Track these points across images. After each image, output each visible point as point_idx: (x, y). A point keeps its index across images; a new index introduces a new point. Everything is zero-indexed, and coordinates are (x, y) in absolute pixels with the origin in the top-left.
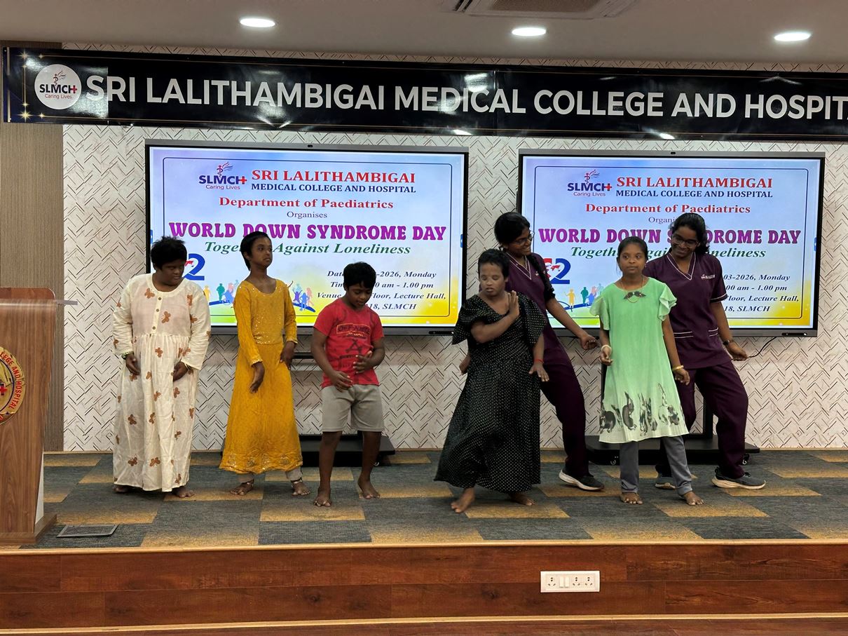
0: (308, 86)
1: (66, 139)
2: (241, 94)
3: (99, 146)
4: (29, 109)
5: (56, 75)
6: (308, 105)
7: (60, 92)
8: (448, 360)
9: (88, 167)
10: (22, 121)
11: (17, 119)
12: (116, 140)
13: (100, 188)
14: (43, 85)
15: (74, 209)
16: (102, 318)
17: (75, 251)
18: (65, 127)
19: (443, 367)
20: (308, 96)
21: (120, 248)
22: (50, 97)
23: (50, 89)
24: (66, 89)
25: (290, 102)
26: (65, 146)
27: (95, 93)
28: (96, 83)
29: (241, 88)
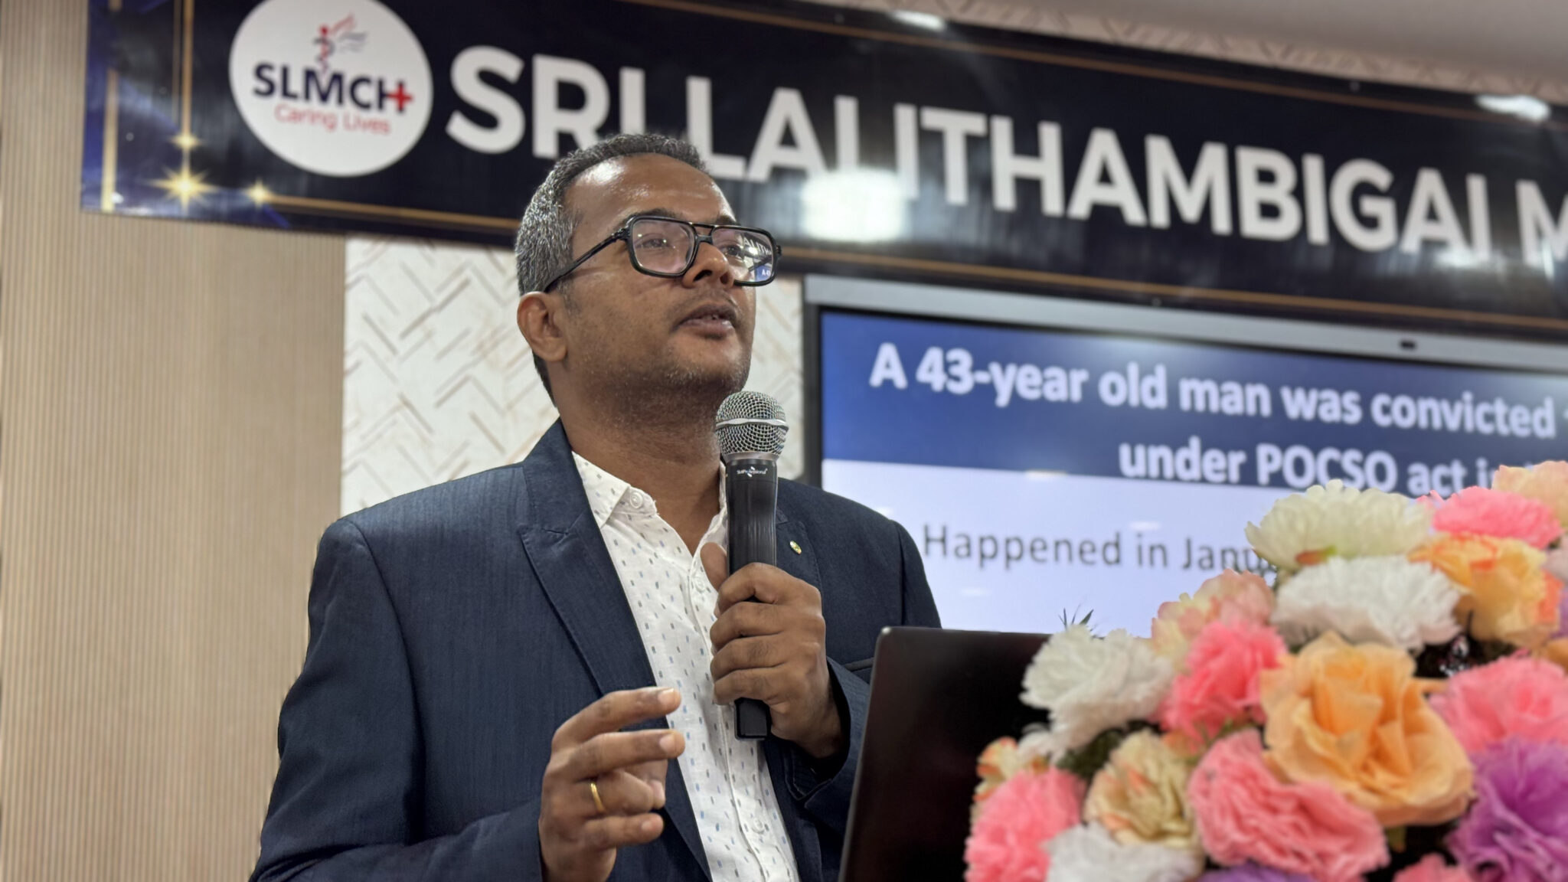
0: (1250, 159)
1: (357, 302)
2: (1027, 167)
4: (203, 163)
5: (324, 31)
6: (1254, 226)
7: (340, 100)
11: (141, 198)
14: (270, 67)
18: (358, 251)
20: (1252, 193)
22: (296, 117)
23: (296, 84)
24: (367, 93)
25: (1191, 211)
26: (355, 332)
27: (486, 120)
28: (489, 78)
29: (1026, 145)
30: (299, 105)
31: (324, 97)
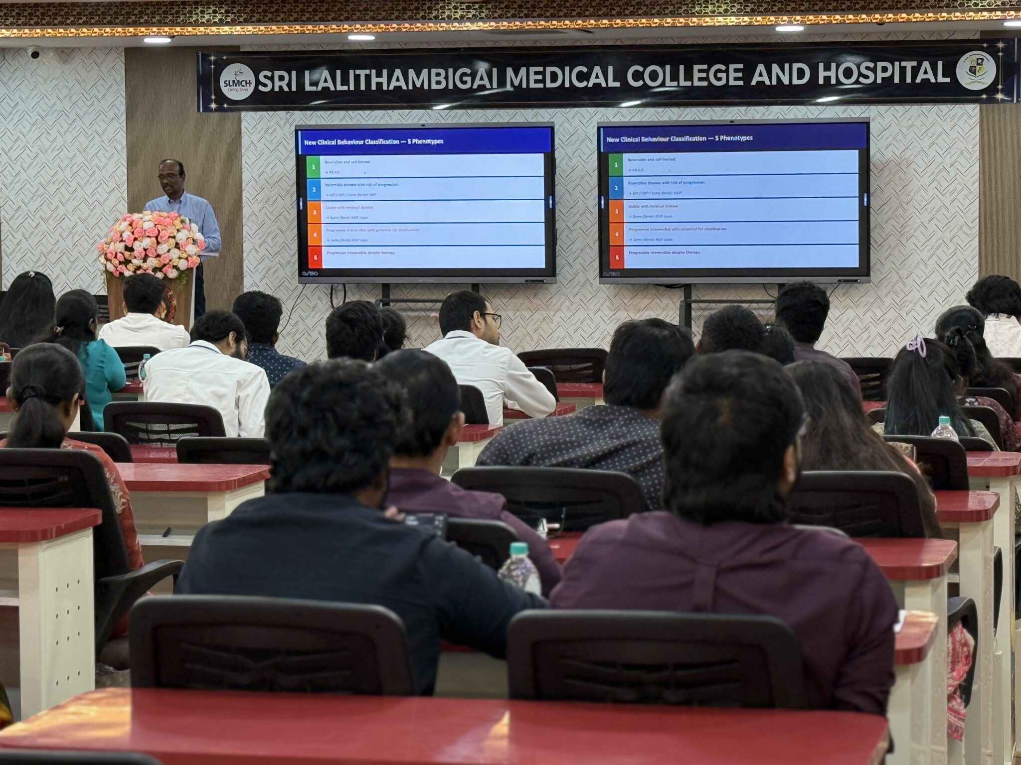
0: (434, 71)
1: (244, 124)
2: (379, 80)
3: (268, 128)
4: (215, 101)
5: (236, 72)
6: (434, 87)
7: (239, 85)
8: (556, 307)
9: (260, 146)
10: (211, 110)
11: (207, 109)
12: (282, 123)
13: (269, 164)
14: (227, 81)
15: (249, 182)
16: (272, 271)
17: (251, 216)
18: (243, 114)
19: (552, 313)
20: (434, 79)
21: (285, 213)
22: (232, 90)
23: (231, 84)
24: (244, 83)
25: (418, 85)
26: (243, 129)
27: (265, 85)
28: (266, 77)
29: (379, 75)
30: (232, 87)
31: (236, 86)
